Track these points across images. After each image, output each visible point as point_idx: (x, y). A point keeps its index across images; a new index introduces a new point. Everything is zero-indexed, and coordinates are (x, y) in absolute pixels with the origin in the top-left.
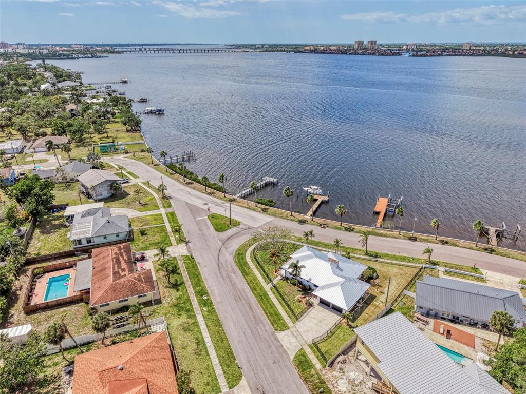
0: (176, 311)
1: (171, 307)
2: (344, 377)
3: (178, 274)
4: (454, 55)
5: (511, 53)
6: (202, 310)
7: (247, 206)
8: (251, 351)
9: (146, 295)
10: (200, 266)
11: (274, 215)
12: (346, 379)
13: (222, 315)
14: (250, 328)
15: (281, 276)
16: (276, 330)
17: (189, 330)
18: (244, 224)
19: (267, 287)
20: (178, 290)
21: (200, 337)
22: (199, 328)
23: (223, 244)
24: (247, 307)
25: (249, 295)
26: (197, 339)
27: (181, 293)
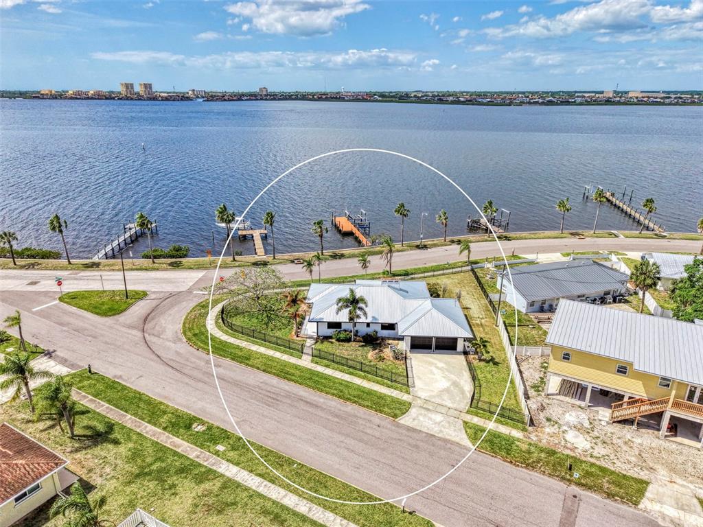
0: (152, 485)
1: (130, 482)
2: (565, 428)
3: (83, 413)
4: (254, 100)
5: (311, 97)
6: (217, 453)
7: (134, 267)
8: (395, 472)
9: (37, 487)
10: (124, 380)
11: (200, 267)
12: (571, 429)
13: (270, 442)
14: (348, 436)
15: (310, 338)
16: (395, 416)
17: (227, 505)
18: (154, 292)
19: (306, 362)
20: (116, 442)
21: (269, 505)
22: (247, 489)
23: (144, 332)
24: (302, 406)
25: (287, 388)
26: (265, 512)
27: (131, 445)
